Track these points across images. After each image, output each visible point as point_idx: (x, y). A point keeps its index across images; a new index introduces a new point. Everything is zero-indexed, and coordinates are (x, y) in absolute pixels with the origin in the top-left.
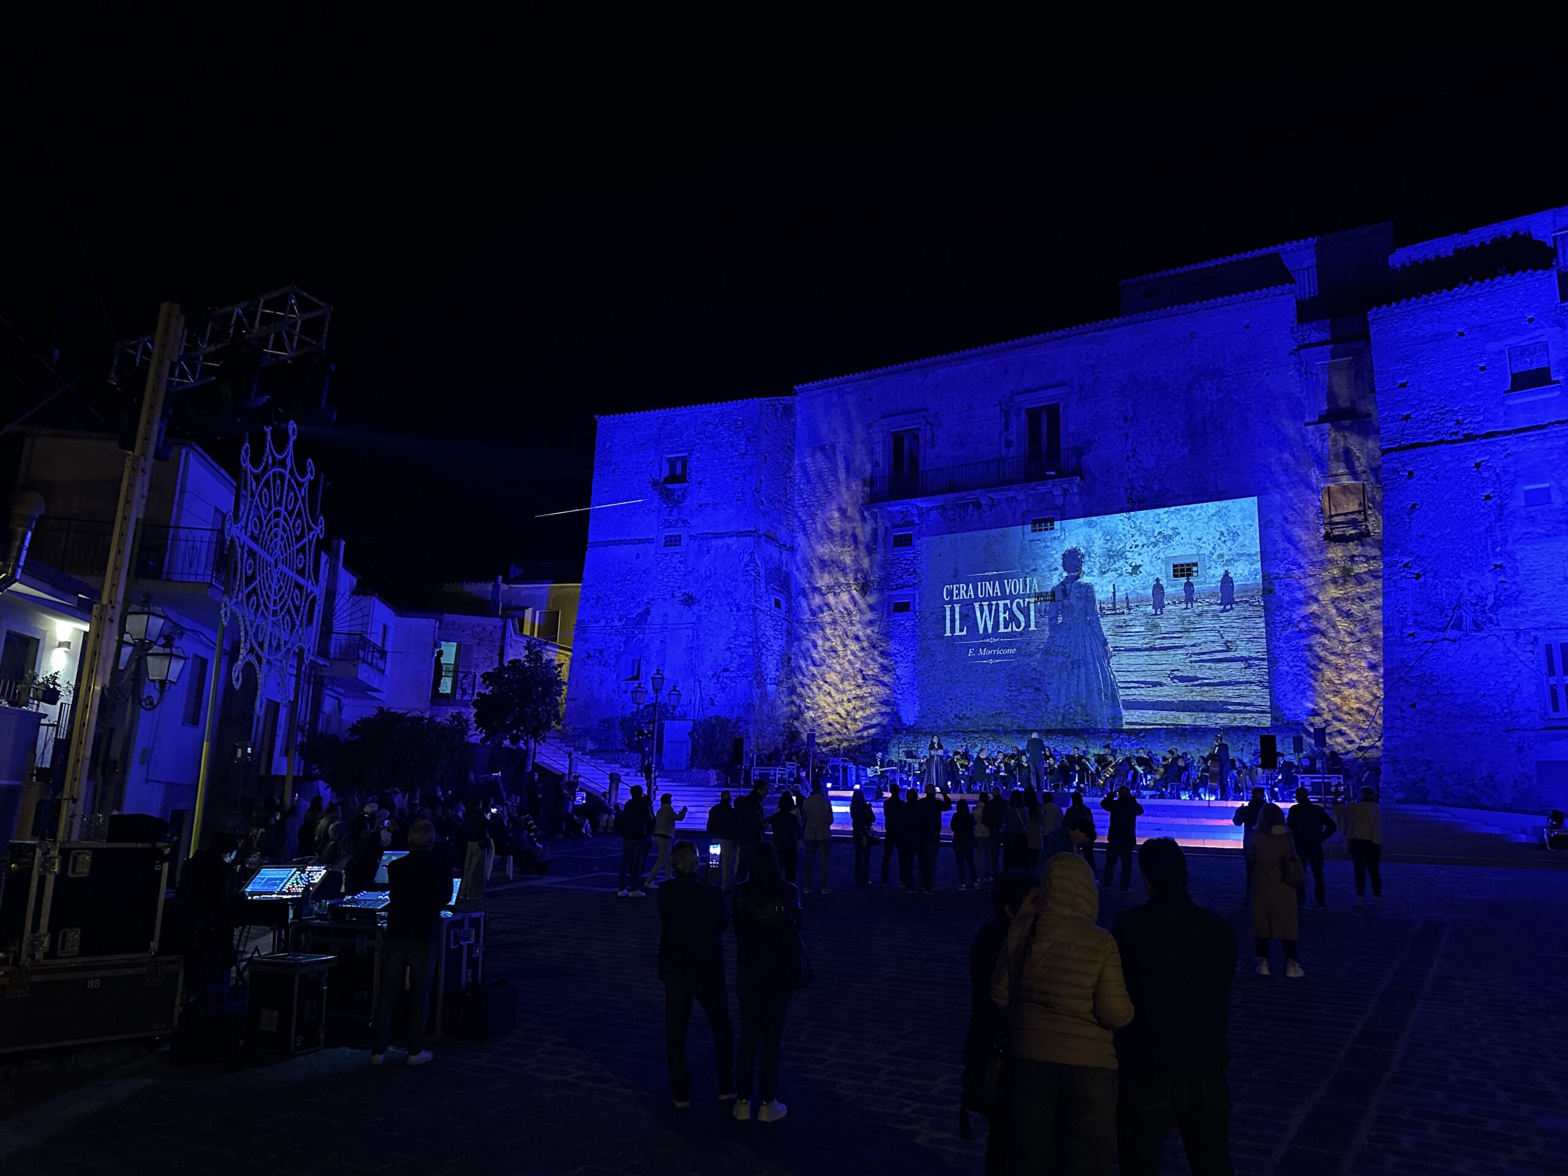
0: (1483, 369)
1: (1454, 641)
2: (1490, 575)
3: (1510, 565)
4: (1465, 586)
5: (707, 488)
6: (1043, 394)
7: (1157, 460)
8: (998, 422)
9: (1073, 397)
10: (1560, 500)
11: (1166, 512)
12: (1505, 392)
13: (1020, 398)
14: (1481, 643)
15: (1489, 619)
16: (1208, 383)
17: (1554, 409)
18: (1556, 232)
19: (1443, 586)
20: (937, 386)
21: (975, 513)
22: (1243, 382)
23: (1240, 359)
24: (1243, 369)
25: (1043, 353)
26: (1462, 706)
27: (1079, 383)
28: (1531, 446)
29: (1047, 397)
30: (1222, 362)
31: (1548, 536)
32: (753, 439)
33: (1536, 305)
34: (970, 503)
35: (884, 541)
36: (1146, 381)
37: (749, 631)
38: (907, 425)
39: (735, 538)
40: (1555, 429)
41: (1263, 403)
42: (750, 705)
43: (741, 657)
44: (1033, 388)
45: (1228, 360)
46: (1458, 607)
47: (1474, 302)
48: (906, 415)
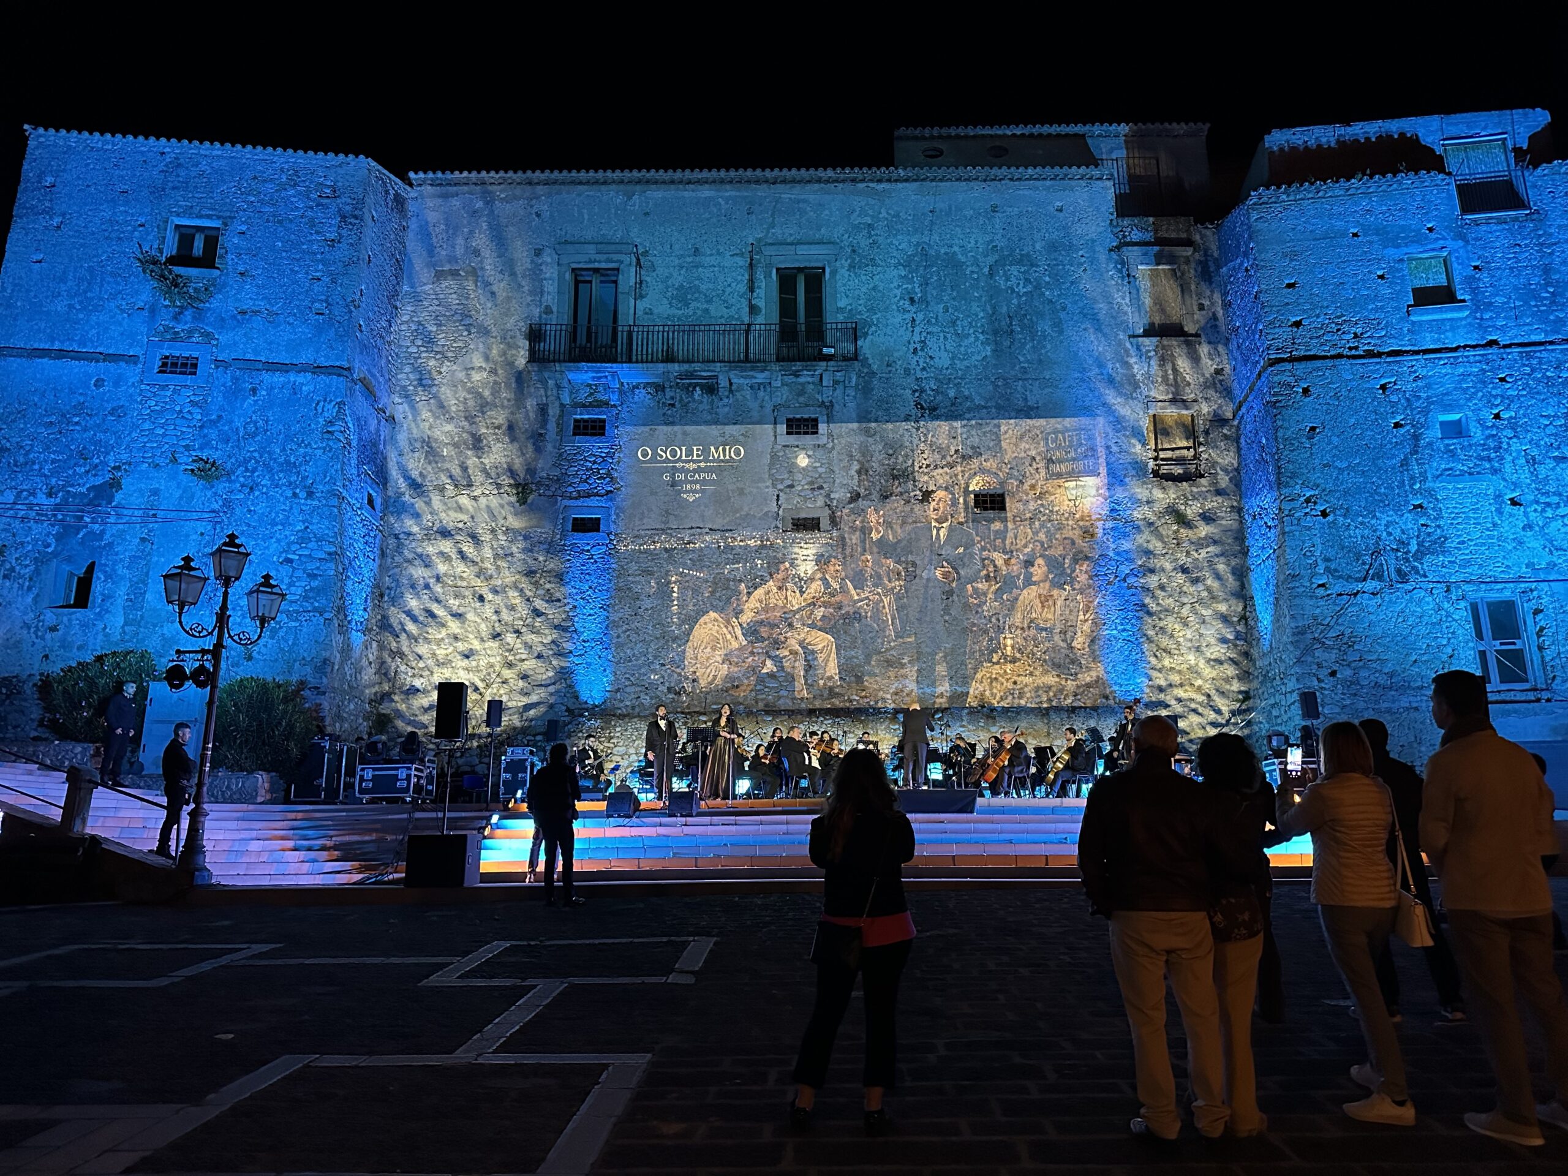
0: (1381, 277)
1: (1373, 594)
2: (1410, 516)
3: (1432, 506)
4: (1383, 528)
5: (257, 286)
6: (802, 250)
7: (953, 359)
8: (740, 278)
9: (843, 261)
10: (1479, 433)
11: (964, 426)
12: (1409, 306)
13: (768, 250)
14: (1408, 597)
15: (1413, 568)
16: (1014, 270)
17: (1462, 331)
18: (1444, 140)
19: (1356, 527)
20: (647, 214)
21: (705, 400)
22: (1057, 275)
23: (1053, 247)
24: (1056, 259)
25: (803, 197)
26: (1391, 675)
27: (851, 245)
28: (1441, 371)
29: (808, 256)
30: (1031, 248)
31: (1470, 474)
32: (353, 221)
33: (1435, 213)
34: (697, 384)
35: (558, 425)
36: (938, 255)
37: (331, 534)
38: (599, 262)
39: (309, 375)
40: (1466, 354)
41: (1081, 304)
42: (325, 661)
43: (312, 576)
44: (789, 241)
45: (1038, 246)
46: (1376, 553)
47: (1367, 201)
48: (599, 246)
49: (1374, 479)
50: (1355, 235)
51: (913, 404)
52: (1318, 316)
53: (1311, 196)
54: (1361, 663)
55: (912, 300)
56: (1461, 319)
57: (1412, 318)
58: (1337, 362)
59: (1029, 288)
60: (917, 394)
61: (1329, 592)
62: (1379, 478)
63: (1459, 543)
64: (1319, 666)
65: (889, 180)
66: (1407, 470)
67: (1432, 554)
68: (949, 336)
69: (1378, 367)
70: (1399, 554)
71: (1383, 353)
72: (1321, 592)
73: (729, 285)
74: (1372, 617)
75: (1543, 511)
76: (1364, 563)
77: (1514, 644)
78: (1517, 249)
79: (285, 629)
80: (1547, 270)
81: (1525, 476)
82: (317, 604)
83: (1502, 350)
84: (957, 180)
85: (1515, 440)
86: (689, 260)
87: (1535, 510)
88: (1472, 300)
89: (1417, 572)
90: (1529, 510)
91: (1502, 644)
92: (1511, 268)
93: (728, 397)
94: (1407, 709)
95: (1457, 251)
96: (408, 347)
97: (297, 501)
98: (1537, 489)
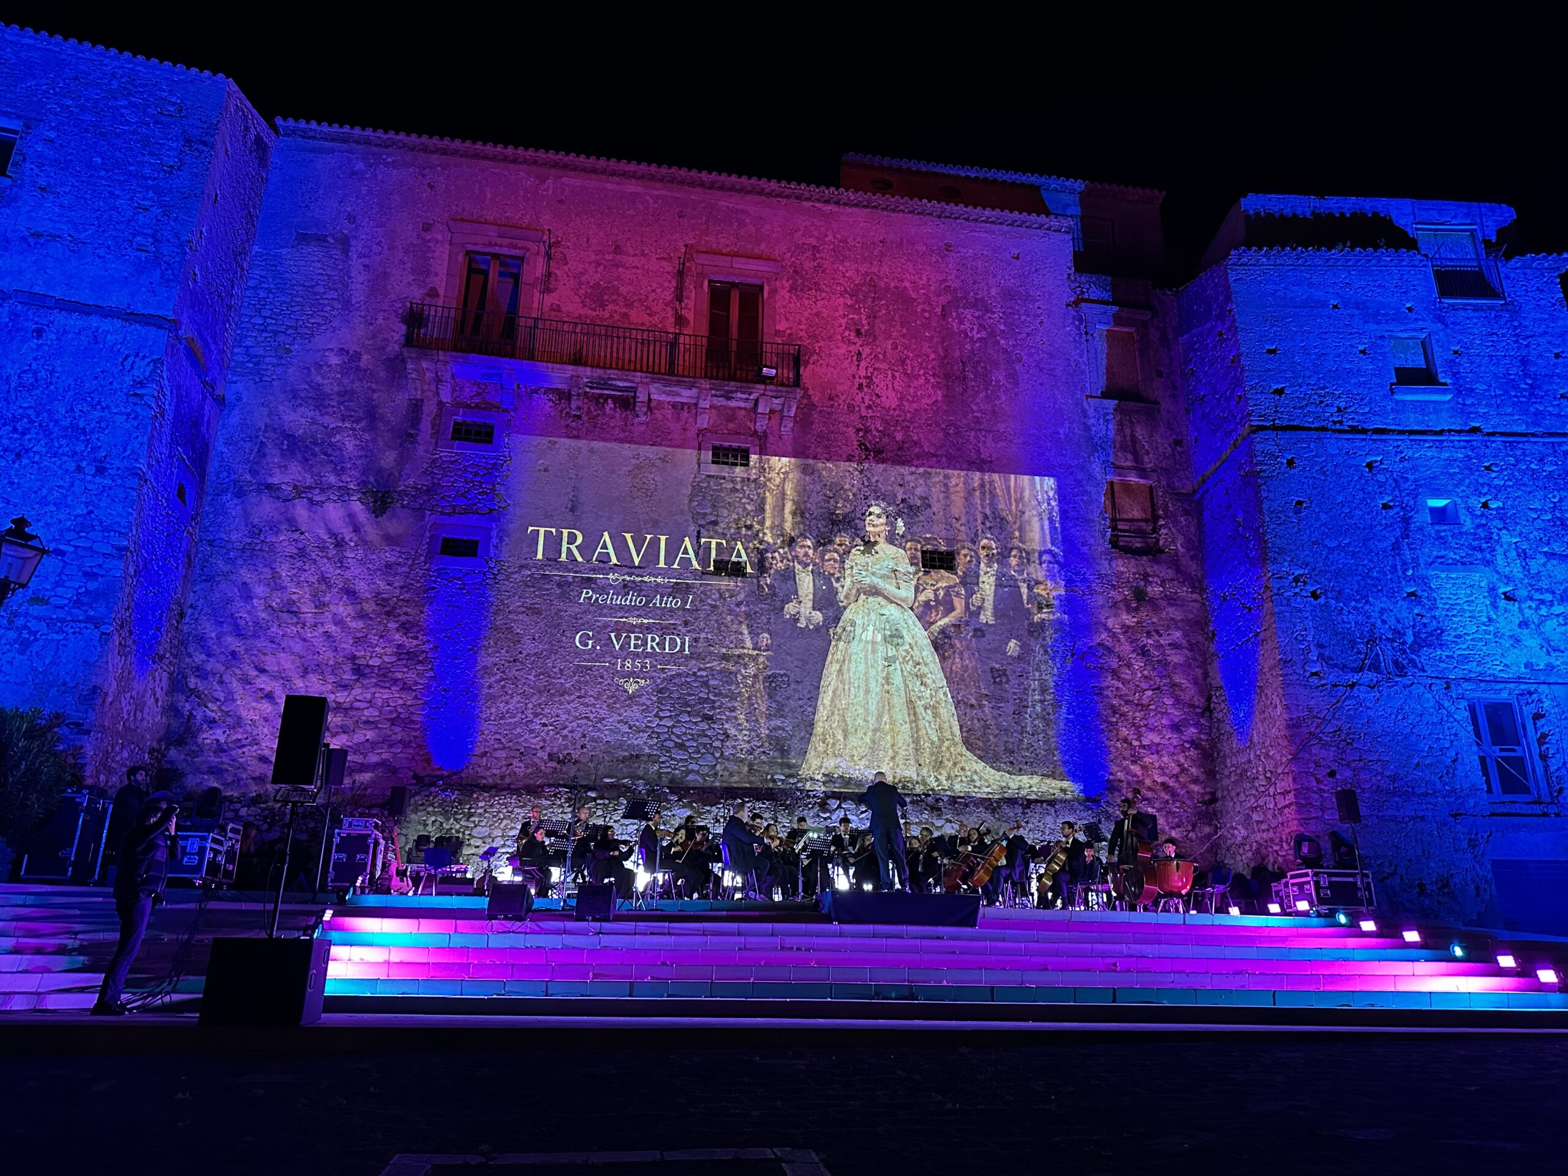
0: (1363, 352)
1: (1370, 686)
2: (1405, 604)
3: (1426, 594)
4: (1377, 615)
5: (62, 206)
6: (739, 264)
7: (901, 399)
8: (666, 284)
9: (784, 282)
10: (1469, 522)
11: (912, 473)
12: (1392, 384)
13: (702, 259)
14: (1406, 692)
15: (1411, 661)
16: (968, 313)
17: (1445, 415)
18: (1417, 224)
19: (1349, 612)
20: (561, 202)
21: (617, 415)
22: (1012, 324)
23: (1008, 295)
24: (1012, 308)
25: (741, 207)
26: (1394, 778)
27: (793, 265)
28: (1426, 453)
29: (747, 270)
30: (985, 293)
31: (1463, 564)
32: (201, 147)
33: (1413, 293)
34: (610, 396)
35: (433, 426)
36: (887, 288)
37: (123, 522)
38: (501, 246)
39: (118, 323)
40: (1452, 438)
41: (1036, 357)
42: (95, 690)
43: (90, 575)
44: (724, 251)
45: (993, 292)
46: (1372, 640)
47: (1346, 274)
48: (502, 228)
49: (1366, 562)
50: (1335, 307)
51: (856, 443)
52: (1300, 386)
53: (1290, 262)
54: (1361, 764)
55: (858, 333)
56: (1444, 403)
57: (1398, 397)
58: (1322, 435)
59: (984, 334)
60: (861, 434)
61: (1323, 682)
62: (1371, 561)
63: (1455, 637)
64: (1317, 765)
65: (837, 203)
66: (1399, 555)
67: (1429, 646)
68: (897, 374)
69: (1363, 444)
70: (1396, 644)
71: (1369, 430)
72: (1314, 681)
73: (654, 291)
74: (1371, 713)
75: (1538, 608)
76: (1359, 653)
77: (1514, 750)
78: (1495, 338)
79: (41, 643)
80: (1524, 361)
81: (1516, 570)
82: (92, 613)
83: (1486, 438)
84: (909, 212)
85: (1504, 532)
86: (607, 257)
87: (1530, 607)
88: (1454, 384)
89: (1415, 666)
90: (1523, 606)
91: (1501, 750)
92: (1491, 356)
93: (646, 414)
94: (1412, 818)
95: (1436, 333)
96: (252, 317)
97: (81, 476)
98: (1531, 585)
